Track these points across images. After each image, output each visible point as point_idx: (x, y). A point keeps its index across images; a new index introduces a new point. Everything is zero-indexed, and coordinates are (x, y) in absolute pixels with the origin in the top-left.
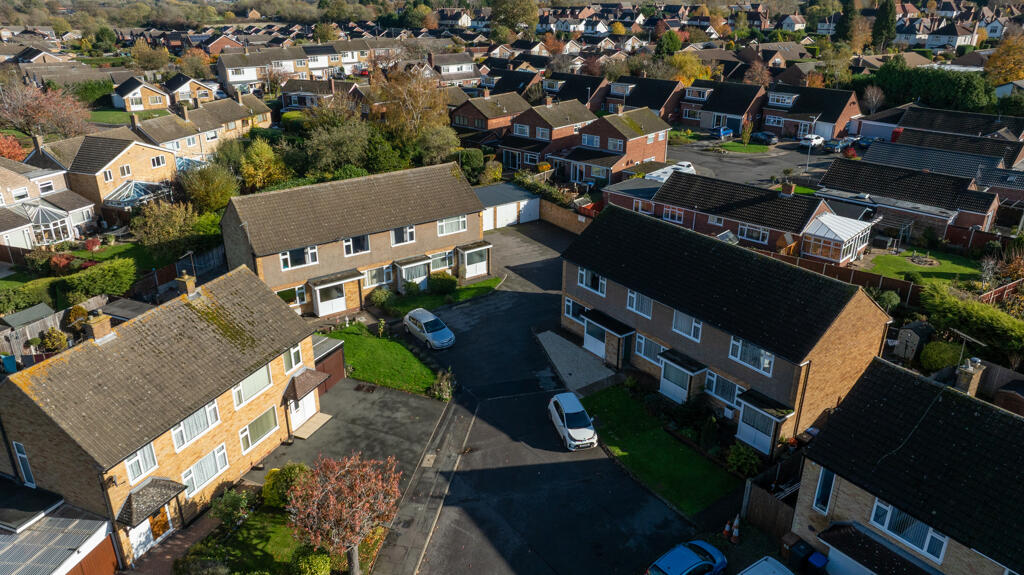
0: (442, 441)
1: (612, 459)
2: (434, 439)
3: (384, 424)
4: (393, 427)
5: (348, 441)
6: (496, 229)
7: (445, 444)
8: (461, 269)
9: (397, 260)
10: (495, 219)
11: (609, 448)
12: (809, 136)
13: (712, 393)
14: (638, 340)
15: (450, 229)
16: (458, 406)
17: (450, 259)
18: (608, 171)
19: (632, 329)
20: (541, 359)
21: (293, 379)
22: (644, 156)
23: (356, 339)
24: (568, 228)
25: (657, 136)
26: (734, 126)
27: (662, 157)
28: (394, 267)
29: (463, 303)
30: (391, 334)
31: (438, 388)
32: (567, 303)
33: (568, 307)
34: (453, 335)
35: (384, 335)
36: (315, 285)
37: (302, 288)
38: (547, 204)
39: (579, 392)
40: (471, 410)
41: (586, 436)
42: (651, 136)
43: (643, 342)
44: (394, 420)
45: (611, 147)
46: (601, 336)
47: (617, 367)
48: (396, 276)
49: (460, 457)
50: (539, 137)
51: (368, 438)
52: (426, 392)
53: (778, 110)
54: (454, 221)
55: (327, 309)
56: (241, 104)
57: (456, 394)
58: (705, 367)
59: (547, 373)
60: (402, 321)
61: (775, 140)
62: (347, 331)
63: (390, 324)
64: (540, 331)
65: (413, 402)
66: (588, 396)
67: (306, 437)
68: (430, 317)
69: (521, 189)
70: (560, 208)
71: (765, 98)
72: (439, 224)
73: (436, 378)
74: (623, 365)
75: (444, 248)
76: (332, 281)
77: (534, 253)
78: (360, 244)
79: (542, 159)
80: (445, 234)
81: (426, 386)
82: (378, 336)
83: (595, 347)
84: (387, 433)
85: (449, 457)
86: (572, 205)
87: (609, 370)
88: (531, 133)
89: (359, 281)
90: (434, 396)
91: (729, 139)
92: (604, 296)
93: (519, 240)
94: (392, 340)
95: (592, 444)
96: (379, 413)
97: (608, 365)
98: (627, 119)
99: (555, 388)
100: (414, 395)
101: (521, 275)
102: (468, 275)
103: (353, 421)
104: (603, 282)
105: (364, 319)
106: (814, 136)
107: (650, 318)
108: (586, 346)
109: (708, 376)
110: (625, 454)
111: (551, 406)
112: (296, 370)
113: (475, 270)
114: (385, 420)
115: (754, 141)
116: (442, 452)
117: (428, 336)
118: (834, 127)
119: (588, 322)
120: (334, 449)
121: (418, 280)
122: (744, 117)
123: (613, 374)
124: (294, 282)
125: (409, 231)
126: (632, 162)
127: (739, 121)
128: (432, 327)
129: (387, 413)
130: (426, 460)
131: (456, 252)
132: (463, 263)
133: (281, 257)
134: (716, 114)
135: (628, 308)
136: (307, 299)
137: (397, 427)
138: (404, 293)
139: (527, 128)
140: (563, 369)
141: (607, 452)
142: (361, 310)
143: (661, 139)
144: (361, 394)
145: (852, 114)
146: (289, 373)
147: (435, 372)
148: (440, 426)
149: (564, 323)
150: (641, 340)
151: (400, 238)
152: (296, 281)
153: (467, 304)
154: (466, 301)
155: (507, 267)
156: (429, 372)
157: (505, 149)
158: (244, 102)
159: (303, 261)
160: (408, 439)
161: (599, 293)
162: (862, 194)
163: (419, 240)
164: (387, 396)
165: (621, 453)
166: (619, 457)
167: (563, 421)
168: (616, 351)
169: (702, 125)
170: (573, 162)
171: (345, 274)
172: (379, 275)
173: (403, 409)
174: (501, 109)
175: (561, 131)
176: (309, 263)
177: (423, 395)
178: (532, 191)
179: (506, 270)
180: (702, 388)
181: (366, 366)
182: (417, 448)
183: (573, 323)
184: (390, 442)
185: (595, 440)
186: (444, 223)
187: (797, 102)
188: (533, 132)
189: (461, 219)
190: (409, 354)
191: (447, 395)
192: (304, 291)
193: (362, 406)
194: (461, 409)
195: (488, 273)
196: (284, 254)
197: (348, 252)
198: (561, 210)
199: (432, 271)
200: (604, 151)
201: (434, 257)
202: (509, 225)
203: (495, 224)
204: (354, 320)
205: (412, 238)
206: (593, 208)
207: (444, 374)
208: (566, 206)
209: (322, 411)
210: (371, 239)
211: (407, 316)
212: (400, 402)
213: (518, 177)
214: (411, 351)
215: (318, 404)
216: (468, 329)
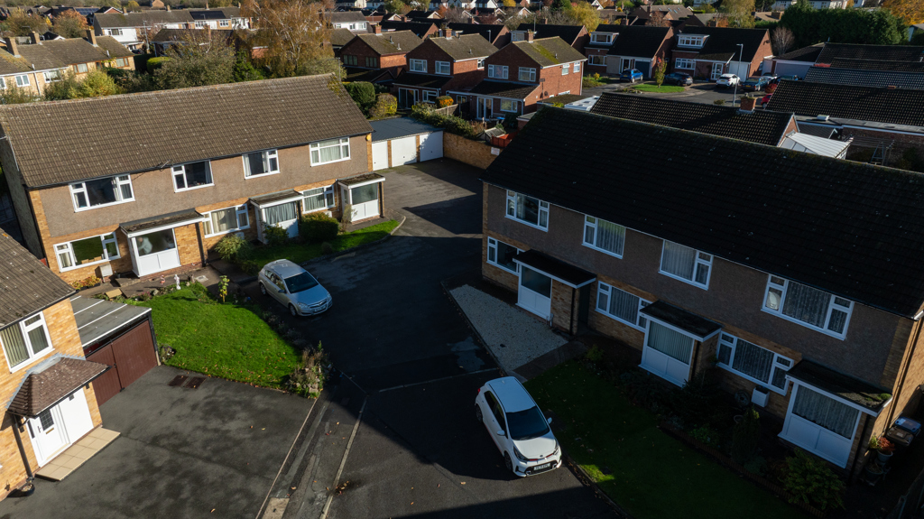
0: (302, 470)
1: (589, 488)
2: (288, 466)
3: (206, 443)
4: (221, 449)
5: (137, 480)
6: (390, 168)
7: (307, 475)
8: (345, 211)
9: (252, 198)
10: (390, 156)
11: (581, 467)
12: (727, 75)
13: (729, 368)
14: (600, 290)
15: (326, 156)
16: (333, 406)
17: (330, 197)
18: (519, 103)
19: (593, 276)
20: (459, 325)
21: (30, 379)
22: (559, 89)
23: (186, 306)
24: (478, 164)
25: (572, 68)
26: (643, 68)
27: (578, 91)
28: (251, 207)
29: (346, 252)
30: (240, 297)
31: (300, 377)
32: (490, 245)
33: (492, 250)
34: (329, 296)
35: (229, 299)
36: (130, 231)
37: (111, 236)
38: (452, 138)
39: (520, 372)
40: (353, 410)
41: (541, 450)
42: (566, 66)
43: (608, 293)
44: (224, 435)
45: (521, 78)
46: (543, 288)
47: (570, 332)
48: (255, 221)
49: (331, 499)
50: (438, 72)
51: (173, 471)
52: (282, 384)
53: (688, 52)
54: (333, 145)
55: (150, 265)
56: (95, 45)
57: (327, 385)
58: (718, 327)
59: (467, 346)
60: (256, 279)
61: (690, 80)
62: (176, 295)
63: (241, 284)
64: (453, 286)
65: (260, 402)
66: (533, 377)
67: (60, 478)
68: (296, 271)
69: (419, 122)
70: (467, 140)
71: (674, 40)
72: (311, 149)
73: (300, 361)
74: (579, 327)
75: (321, 181)
76: (155, 225)
77: (439, 192)
78: (198, 173)
79: (443, 93)
80: (320, 163)
81: (283, 374)
82: (220, 301)
83: (535, 303)
84: (208, 460)
85: (312, 501)
86: (483, 136)
87: (558, 337)
88: (429, 69)
89: (197, 224)
90: (293, 391)
91: (639, 81)
92: (546, 229)
93: (419, 178)
94: (241, 305)
95: (554, 462)
96: (201, 423)
97: (557, 330)
98: (538, 46)
99: (482, 367)
100: (263, 390)
101: (424, 217)
102: (354, 219)
103: (155, 441)
104: (544, 209)
105: (204, 279)
106: (730, 75)
107: (621, 257)
108: (520, 304)
109: (721, 341)
110: (609, 477)
111: (481, 400)
112: (37, 361)
113: (364, 211)
114: (209, 435)
115: (667, 82)
116: (300, 491)
117: (292, 298)
118: (749, 67)
119: (525, 270)
120: (107, 498)
121: (285, 225)
122: (654, 59)
123: (565, 342)
124: (97, 227)
125: (269, 157)
126: (546, 94)
127: (648, 64)
128: (297, 284)
129: (215, 423)
130: (269, 509)
131: (337, 187)
132: (347, 202)
133: (73, 191)
134: (624, 58)
135: (585, 244)
136: (121, 253)
137: (228, 448)
138: (265, 242)
139: (423, 62)
140: (491, 338)
141: (579, 475)
142: (204, 265)
143: (576, 71)
144: (177, 392)
145: (765, 54)
146: (20, 369)
147: (298, 351)
148: (299, 443)
149: (486, 273)
150: (606, 290)
151: (257, 167)
152: (99, 227)
153: (354, 254)
154: (351, 250)
155: (407, 209)
156: (291, 351)
157: (400, 87)
158: (98, 43)
159: (110, 197)
160: (245, 470)
161: (538, 227)
162: (820, 116)
163: (285, 170)
164: (219, 393)
165: (602, 477)
166: (600, 485)
167: (503, 427)
168: (568, 309)
169: (608, 71)
170: (479, 96)
171: (178, 216)
172: (229, 217)
173: (243, 415)
174: (395, 47)
175: (464, 65)
176: (120, 199)
177: (278, 389)
178: (432, 124)
179: (405, 211)
180: (712, 360)
181: (194, 347)
182: (256, 487)
183: (499, 272)
184: (211, 478)
185: (557, 457)
186: (319, 148)
187: (707, 42)
188: (431, 67)
189: (343, 144)
190: (263, 325)
191: (315, 388)
192: (114, 240)
193: (175, 411)
194: (337, 410)
195: (381, 216)
196: (79, 186)
197: (180, 184)
198: (470, 143)
199: (305, 212)
200: (514, 82)
201: (306, 194)
202: (407, 164)
203: (390, 162)
204: (189, 279)
205: (274, 168)
206: (508, 138)
207: (311, 354)
208: (476, 138)
209: (105, 425)
210: (214, 167)
211: (263, 271)
212: (239, 403)
213: (415, 110)
214: (266, 320)
215: (98, 414)
216: (354, 286)
